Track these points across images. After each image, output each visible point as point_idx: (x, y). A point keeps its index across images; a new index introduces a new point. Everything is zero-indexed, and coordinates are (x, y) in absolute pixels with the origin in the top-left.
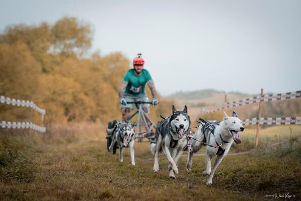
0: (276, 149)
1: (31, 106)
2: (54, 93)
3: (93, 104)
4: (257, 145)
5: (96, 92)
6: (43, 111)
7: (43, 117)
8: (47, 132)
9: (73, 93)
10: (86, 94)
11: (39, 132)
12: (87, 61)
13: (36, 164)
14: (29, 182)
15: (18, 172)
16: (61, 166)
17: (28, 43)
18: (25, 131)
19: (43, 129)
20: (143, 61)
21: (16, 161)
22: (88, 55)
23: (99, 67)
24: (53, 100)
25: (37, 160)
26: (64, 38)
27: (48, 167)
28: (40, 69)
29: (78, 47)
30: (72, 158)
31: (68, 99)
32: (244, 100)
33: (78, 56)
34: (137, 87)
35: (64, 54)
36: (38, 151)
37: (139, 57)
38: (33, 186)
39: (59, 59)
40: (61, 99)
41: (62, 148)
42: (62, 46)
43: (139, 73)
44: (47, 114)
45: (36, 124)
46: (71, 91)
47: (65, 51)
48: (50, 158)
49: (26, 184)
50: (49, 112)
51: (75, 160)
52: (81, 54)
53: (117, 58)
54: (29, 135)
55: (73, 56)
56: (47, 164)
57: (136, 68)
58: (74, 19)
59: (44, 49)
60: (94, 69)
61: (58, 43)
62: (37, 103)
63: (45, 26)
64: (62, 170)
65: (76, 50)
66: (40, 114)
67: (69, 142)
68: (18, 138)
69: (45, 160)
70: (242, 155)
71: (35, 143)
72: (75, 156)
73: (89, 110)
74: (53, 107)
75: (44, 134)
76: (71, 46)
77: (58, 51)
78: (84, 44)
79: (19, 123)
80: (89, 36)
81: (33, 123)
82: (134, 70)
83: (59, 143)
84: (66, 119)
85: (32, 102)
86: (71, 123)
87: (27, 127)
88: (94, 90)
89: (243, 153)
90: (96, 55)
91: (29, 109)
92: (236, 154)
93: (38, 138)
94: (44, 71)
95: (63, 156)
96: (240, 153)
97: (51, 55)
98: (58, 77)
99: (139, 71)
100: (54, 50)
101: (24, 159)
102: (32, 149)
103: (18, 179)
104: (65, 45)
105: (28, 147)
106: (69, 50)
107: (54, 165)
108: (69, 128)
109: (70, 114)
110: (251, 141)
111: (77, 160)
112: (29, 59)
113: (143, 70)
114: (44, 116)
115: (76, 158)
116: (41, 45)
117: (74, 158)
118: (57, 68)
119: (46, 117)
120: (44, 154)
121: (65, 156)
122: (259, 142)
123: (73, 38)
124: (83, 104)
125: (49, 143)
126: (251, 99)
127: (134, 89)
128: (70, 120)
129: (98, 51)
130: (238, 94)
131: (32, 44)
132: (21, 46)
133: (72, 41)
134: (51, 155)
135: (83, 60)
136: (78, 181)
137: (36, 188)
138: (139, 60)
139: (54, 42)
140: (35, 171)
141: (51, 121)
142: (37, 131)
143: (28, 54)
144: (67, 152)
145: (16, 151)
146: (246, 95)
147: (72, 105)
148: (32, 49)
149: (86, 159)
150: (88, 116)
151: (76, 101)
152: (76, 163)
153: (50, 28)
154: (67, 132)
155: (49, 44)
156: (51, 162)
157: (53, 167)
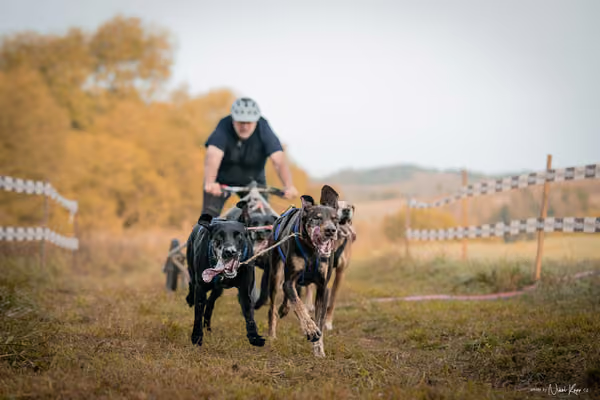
1: (47, 193)
2: (95, 170)
3: (175, 192)
4: (538, 275)
5: (181, 169)
6: (72, 205)
7: (72, 218)
8: (82, 249)
9: (134, 172)
10: (161, 173)
11: (64, 250)
12: (162, 107)
13: (57, 321)
14: (36, 369)
15: (11, 344)
16: (114, 326)
17: (43, 70)
18: (34, 248)
19: (72, 243)
21: (10, 314)
22: (164, 93)
24: (93, 185)
25: (58, 312)
26: (116, 60)
27: (83, 329)
28: (67, 122)
29: (144, 77)
30: (139, 306)
31: (124, 183)
33: (144, 97)
35: (114, 92)
36: (61, 291)
38: (46, 382)
39: (104, 103)
40: (109, 182)
41: (112, 282)
42: (111, 76)
44: (79, 213)
45: (57, 231)
46: (129, 166)
47: (119, 85)
48: (88, 306)
49: (30, 375)
50: (85, 209)
51: (145, 311)
52: (151, 91)
54: (41, 256)
55: (132, 96)
56: (81, 322)
58: (136, 21)
59: (76, 81)
60: (177, 122)
61: (103, 69)
62: (61, 191)
63: (76, 37)
64: (116, 335)
65: (139, 84)
66: (67, 211)
67: (127, 268)
68: (20, 263)
69: (78, 312)
70: (507, 299)
71: (56, 272)
72: (144, 302)
73: (166, 205)
74: (94, 199)
75: (75, 253)
76: (129, 76)
77: (103, 85)
78: (155, 72)
79: (21, 230)
80: (164, 55)
81: (52, 229)
83: (106, 271)
84: (120, 222)
85: (49, 186)
86: (130, 231)
87: (39, 238)
88: (176, 164)
89: (508, 295)
91: (45, 198)
93: (63, 262)
94: (76, 125)
95: (118, 301)
96: (503, 295)
97: (89, 95)
98: (103, 138)
100: (94, 83)
101: (30, 310)
102: (48, 286)
103: (10, 360)
104: (118, 75)
105: (41, 281)
107: (97, 324)
108: (126, 241)
109: (130, 211)
111: (148, 312)
112: (45, 103)
114: (76, 215)
115: (147, 308)
116: (69, 73)
117: (142, 306)
118: (101, 121)
119: (80, 221)
120: (75, 298)
121: (122, 303)
123: (133, 59)
124: (153, 192)
125: (86, 273)
128: (127, 225)
131: (51, 72)
132: (29, 75)
133: (132, 67)
134: (90, 299)
136: (156, 365)
137: (54, 385)
139: (95, 68)
140: (53, 338)
141: (89, 227)
142: (59, 247)
143: (42, 91)
144: (126, 294)
145: (12, 292)
147: (132, 196)
148: (50, 82)
149: (167, 310)
150: (164, 217)
151: (141, 187)
152: (148, 318)
153: (88, 39)
154: (121, 248)
155: (83, 71)
156: (91, 317)
157: (95, 327)
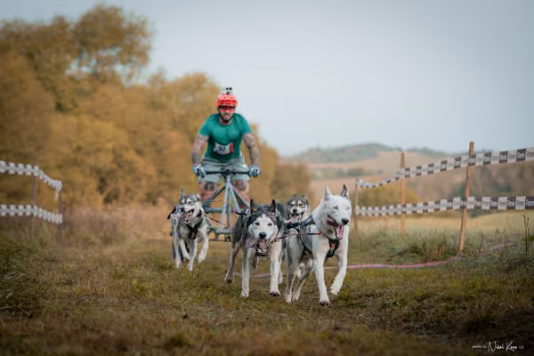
0: (497, 256)
1: (36, 174)
2: (79, 149)
3: (151, 170)
4: (461, 248)
5: (157, 149)
6: (58, 185)
7: (57, 195)
8: (66, 223)
9: (114, 151)
10: (139, 152)
11: (49, 223)
12: (142, 90)
13: (44, 283)
14: (31, 317)
15: (10, 298)
16: (92, 287)
17: (30, 56)
18: (24, 221)
19: (57, 218)
20: (235, 101)
21: (7, 277)
22: (142, 78)
23: (164, 100)
24: (76, 163)
25: (43, 278)
26: (97, 47)
27: (67, 290)
28: (53, 105)
29: (123, 63)
30: (113, 273)
31: (105, 160)
32: (438, 164)
33: (124, 81)
34: (225, 145)
35: (96, 77)
36: (47, 260)
37: (228, 93)
38: (39, 324)
39: (86, 86)
40: (91, 161)
41: (93, 253)
42: (94, 62)
43: (226, 121)
44: (64, 190)
45: (43, 208)
46: (109, 146)
47: (99, 70)
48: (71, 273)
49: (26, 321)
50: (69, 185)
51: (118, 276)
52: (130, 76)
53: (196, 84)
54: (30, 229)
55: (114, 80)
56: (65, 284)
57: (222, 112)
58: (116, 10)
59: (60, 67)
60: (154, 105)
61: (85, 55)
62: (46, 169)
63: (61, 24)
64: (94, 294)
65: (119, 68)
66: (52, 189)
67: (107, 241)
68: (11, 235)
69: (62, 276)
70: (433, 267)
71: (43, 244)
72: (118, 268)
73: (144, 182)
75: (59, 226)
76: (110, 61)
77: (86, 70)
78: (134, 58)
79: (13, 207)
80: (144, 42)
81: (39, 206)
82: (219, 115)
83: (87, 243)
84: (101, 198)
85: (37, 168)
86: (109, 206)
87: (28, 214)
88: (154, 144)
89: (435, 264)
90: (157, 79)
91: (33, 179)
92: (423, 265)
93: (47, 234)
94: (60, 107)
95: (96, 268)
96: (429, 264)
97: (72, 78)
98: (85, 119)
99: (228, 117)
100: (77, 68)
101: (22, 275)
102: (37, 256)
103: (11, 311)
104: (99, 60)
105: (30, 251)
106: (106, 68)
107: (78, 285)
108: (106, 216)
109: (108, 190)
110: (450, 241)
111: (121, 276)
112: (32, 89)
113: (235, 116)
114: (60, 193)
115: (120, 273)
116: (54, 60)
117: (116, 272)
118: (84, 104)
119: (64, 196)
120: (60, 265)
121: (100, 269)
122: (466, 242)
123: (114, 45)
124: (132, 171)
125: (71, 245)
126: (451, 161)
127: (221, 149)
128: (107, 201)
129: (161, 72)
130: (426, 152)
131: (37, 57)
132: (17, 62)
133: (113, 53)
134: (73, 266)
135: (133, 88)
136: (124, 316)
137: (45, 328)
138: (227, 98)
139: (79, 54)
140: (42, 296)
141: (73, 201)
142: (46, 221)
143: (29, 75)
144: (103, 262)
145: (8, 260)
146: (440, 154)
147: (112, 172)
148: (36, 68)
149: (138, 275)
150: (141, 194)
151: (119, 165)
152: (121, 281)
153: (72, 27)
154: (102, 223)
155: (68, 57)
156: (73, 280)
157: (76, 288)
